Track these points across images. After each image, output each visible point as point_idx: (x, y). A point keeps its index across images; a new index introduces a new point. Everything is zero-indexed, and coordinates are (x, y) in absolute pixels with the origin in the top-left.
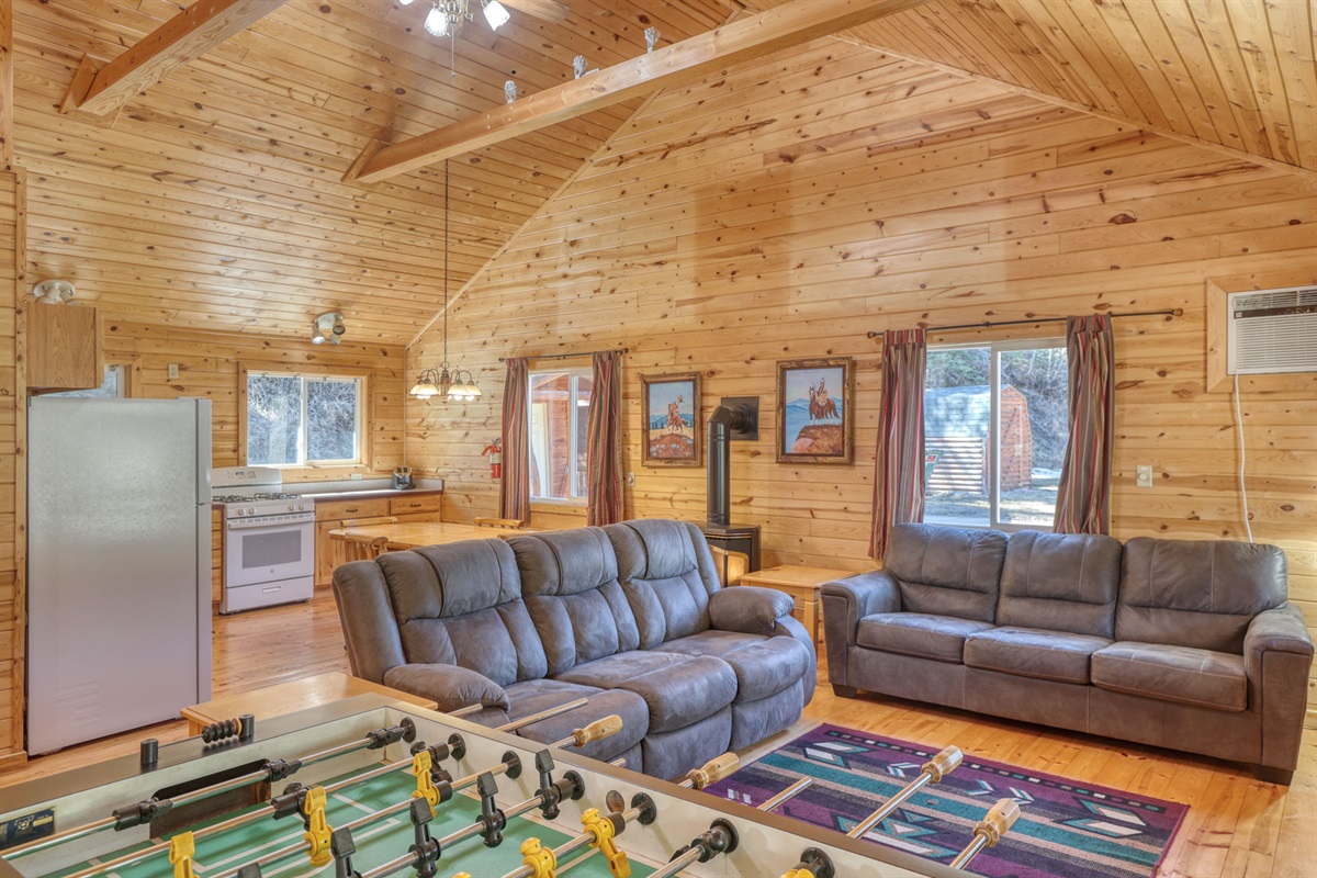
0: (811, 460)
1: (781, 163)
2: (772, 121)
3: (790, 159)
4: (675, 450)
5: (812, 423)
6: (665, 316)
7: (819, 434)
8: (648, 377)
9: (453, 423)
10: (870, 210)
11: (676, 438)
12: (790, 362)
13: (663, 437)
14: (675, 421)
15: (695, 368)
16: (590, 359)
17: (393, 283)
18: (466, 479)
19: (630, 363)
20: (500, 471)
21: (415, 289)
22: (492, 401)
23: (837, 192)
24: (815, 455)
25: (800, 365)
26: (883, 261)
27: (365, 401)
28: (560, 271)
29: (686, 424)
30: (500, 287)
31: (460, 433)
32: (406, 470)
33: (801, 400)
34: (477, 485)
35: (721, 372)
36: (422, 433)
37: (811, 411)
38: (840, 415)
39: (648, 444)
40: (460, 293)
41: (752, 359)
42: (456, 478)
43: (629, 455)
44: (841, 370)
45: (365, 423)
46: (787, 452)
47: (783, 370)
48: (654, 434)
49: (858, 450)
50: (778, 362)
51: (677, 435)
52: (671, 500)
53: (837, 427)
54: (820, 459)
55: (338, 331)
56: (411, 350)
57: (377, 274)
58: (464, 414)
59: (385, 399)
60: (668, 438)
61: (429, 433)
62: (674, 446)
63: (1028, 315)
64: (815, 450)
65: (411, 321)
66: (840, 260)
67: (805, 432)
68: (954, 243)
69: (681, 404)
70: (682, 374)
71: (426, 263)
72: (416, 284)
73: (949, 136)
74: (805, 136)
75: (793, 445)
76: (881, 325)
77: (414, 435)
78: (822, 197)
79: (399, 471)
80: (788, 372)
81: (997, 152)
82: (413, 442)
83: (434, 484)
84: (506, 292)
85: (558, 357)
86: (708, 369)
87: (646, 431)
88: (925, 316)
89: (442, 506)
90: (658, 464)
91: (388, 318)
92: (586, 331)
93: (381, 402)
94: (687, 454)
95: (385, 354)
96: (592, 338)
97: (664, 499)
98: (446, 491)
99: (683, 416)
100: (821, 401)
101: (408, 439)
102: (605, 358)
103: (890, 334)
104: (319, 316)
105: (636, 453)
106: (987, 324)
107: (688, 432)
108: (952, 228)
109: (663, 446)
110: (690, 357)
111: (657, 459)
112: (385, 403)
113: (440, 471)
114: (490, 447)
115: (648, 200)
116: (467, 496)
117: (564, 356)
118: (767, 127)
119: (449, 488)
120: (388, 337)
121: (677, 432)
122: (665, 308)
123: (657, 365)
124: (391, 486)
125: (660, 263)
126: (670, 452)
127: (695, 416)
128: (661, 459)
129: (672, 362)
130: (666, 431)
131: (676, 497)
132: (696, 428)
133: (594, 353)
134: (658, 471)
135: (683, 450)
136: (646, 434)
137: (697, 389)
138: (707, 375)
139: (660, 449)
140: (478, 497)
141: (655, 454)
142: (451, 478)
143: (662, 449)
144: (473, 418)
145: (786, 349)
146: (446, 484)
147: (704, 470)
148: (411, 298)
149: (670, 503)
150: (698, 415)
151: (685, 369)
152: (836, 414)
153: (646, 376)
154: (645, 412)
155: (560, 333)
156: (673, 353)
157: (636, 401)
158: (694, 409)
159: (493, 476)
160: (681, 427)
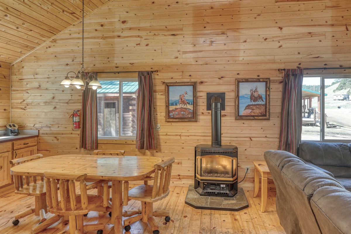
0: (252, 118)
4: (183, 114)
5: (251, 103)
6: (177, 58)
7: (254, 108)
8: (169, 83)
9: (45, 103)
10: (276, 23)
11: (184, 110)
12: (242, 79)
13: (176, 109)
14: (183, 102)
15: (193, 80)
16: (136, 75)
17: (19, 27)
18: (55, 129)
19: (157, 77)
20: (82, 125)
21: (30, 33)
22: (72, 92)
23: (262, 14)
24: (253, 116)
25: (247, 81)
26: (281, 43)
28: (116, 34)
29: (189, 103)
30: (79, 38)
31: (50, 107)
32: (14, 126)
33: (246, 94)
34: (62, 132)
35: (206, 82)
36: (23, 107)
37: (251, 99)
38: (264, 100)
39: (168, 112)
40: (51, 39)
41: (222, 77)
42: (48, 129)
43: (157, 117)
44: (264, 83)
47: (238, 82)
48: (171, 108)
49: (271, 114)
50: (236, 79)
51: (184, 108)
52: (180, 135)
53: (263, 105)
54: (256, 117)
56: (15, 66)
57: (13, 19)
58: (53, 98)
60: (179, 109)
61: (28, 107)
62: (183, 113)
63: (340, 66)
64: (253, 114)
65: (19, 50)
66: (263, 40)
67: (248, 107)
68: (311, 38)
69: (186, 95)
70: (188, 82)
71: (42, 19)
72: (31, 30)
75: (242, 112)
76: (282, 67)
77: (17, 108)
78: (255, 15)
79: (10, 126)
80: (240, 83)
81: (329, 7)
82: (16, 112)
83: (33, 132)
85: (115, 73)
86: (200, 81)
87: (167, 106)
88: (300, 64)
89: (38, 143)
90: (174, 120)
91: (8, 47)
92: (132, 62)
94: (189, 116)
95: (1, 66)
96: (135, 65)
97: (177, 135)
98: (40, 135)
99: (187, 100)
100: (256, 95)
101: (13, 110)
102: (145, 74)
105: (161, 114)
106: (325, 68)
107: (190, 107)
108: (310, 33)
109: (176, 113)
110: (190, 76)
111: (173, 118)
112: (1, 91)
113: (36, 125)
114: (73, 114)
115: (167, 7)
116: (56, 137)
117: (118, 73)
119: (43, 134)
120: (3, 57)
121: (184, 107)
122: (177, 54)
123: (172, 78)
124: (5, 135)
125: (174, 35)
126: (181, 115)
127: (194, 100)
128: (176, 118)
129: (181, 77)
130: (178, 106)
131: (182, 134)
132: (195, 105)
133: (139, 72)
134: (173, 123)
135: (188, 114)
136: (167, 108)
137: (195, 89)
138: (199, 83)
139: (175, 114)
140: (63, 137)
141: (173, 116)
142: (45, 129)
143: (176, 114)
144: (60, 100)
145: (238, 74)
146: (41, 132)
147: (198, 123)
148: (25, 37)
149: (180, 137)
150: (196, 100)
151: (188, 80)
152: (262, 100)
153: (167, 83)
154: (167, 98)
155: (116, 62)
156: (181, 73)
157: (162, 93)
158: (194, 97)
159: (76, 127)
160: (186, 105)
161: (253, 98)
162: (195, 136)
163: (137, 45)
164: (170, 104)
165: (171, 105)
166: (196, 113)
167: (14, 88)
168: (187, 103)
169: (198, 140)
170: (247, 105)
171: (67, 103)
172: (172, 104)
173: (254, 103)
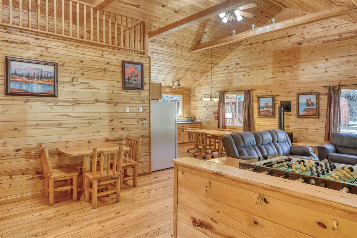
1: (297, 45)
2: (294, 35)
3: (300, 44)
4: (267, 114)
5: (307, 108)
6: (264, 82)
7: (309, 110)
8: (259, 96)
9: (204, 106)
10: (324, 56)
12: (301, 93)
13: (263, 111)
14: (267, 107)
15: (273, 94)
16: (243, 92)
17: (192, 74)
18: (207, 120)
19: (254, 93)
20: (218, 118)
21: (196, 75)
23: (314, 52)
24: (308, 116)
25: (304, 94)
26: (327, 69)
27: (182, 101)
28: (234, 71)
29: (270, 108)
30: (217, 74)
31: (205, 109)
32: (191, 117)
33: (304, 102)
34: (210, 121)
35: (280, 95)
36: (195, 109)
37: (307, 105)
38: (315, 106)
39: (259, 112)
40: (206, 76)
41: (289, 92)
42: (205, 120)
43: (254, 115)
44: (315, 95)
45: (182, 106)
46: (300, 115)
47: (298, 95)
48: (261, 110)
49: (320, 115)
50: (297, 93)
51: (268, 110)
52: (266, 126)
53: (314, 109)
54: (309, 117)
55: (179, 85)
56: (192, 89)
57: (189, 72)
58: (207, 104)
59: (186, 101)
60: (265, 111)
61: (197, 109)
62: (267, 113)
64: (308, 114)
65: (193, 82)
66: (315, 68)
67: (305, 110)
68: (349, 64)
69: (269, 103)
70: (269, 96)
71: (200, 69)
73: (347, 38)
74: (304, 38)
76: (327, 84)
77: (193, 109)
78: (309, 53)
79: (190, 117)
80: (300, 96)
82: (193, 111)
83: (199, 121)
84: (218, 76)
85: (233, 91)
86: (276, 94)
87: (259, 109)
88: (340, 82)
89: (201, 126)
90: (262, 117)
91: (188, 82)
92: (241, 85)
93: (185, 101)
94: (271, 115)
95: (186, 90)
96: (242, 87)
97: (264, 125)
98: (202, 122)
99: (269, 106)
100: (310, 103)
101: (191, 110)
102: (247, 92)
103: (330, 87)
104: (174, 82)
105: (256, 114)
107: (271, 110)
108: (348, 61)
109: (264, 113)
110: (271, 92)
111: (262, 116)
112: (186, 102)
113: (200, 118)
114: (215, 112)
115: (259, 54)
116: (208, 124)
117: (235, 91)
118: (293, 36)
119: (203, 122)
120: (187, 86)
121: (268, 109)
122: (264, 80)
123: (262, 93)
124: (188, 121)
125: (262, 69)
127: (273, 106)
129: (266, 93)
131: (267, 125)
132: (273, 109)
133: (244, 90)
134: (262, 119)
135: (269, 114)
137: (274, 99)
138: (276, 96)
140: (211, 124)
142: (203, 119)
144: (210, 105)
145: (299, 90)
146: (202, 121)
147: (275, 119)
148: (195, 77)
151: (270, 94)
152: (314, 106)
154: (258, 104)
155: (234, 85)
156: (266, 91)
157: (256, 102)
158: (273, 104)
159: (216, 119)
161: (308, 104)
162: (274, 126)
163: (244, 76)
166: (274, 113)
167: (191, 100)
170: (304, 109)
171: (212, 107)
172: (261, 108)
173: (308, 108)
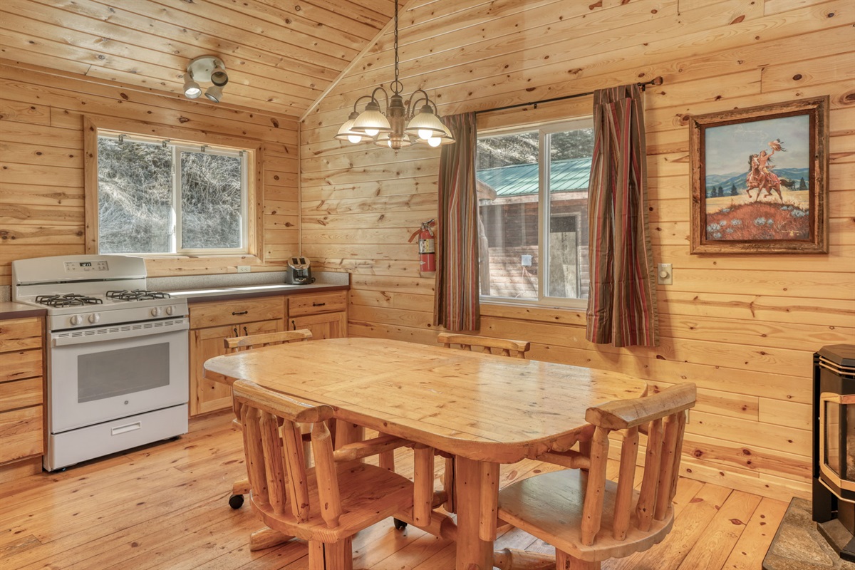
4: (764, 227)
6: (741, 19)
8: (705, 116)
9: (363, 205)
11: (767, 209)
13: (734, 208)
14: (766, 182)
15: (809, 93)
16: (589, 102)
17: (291, 17)
18: (381, 272)
19: (659, 101)
20: (437, 263)
21: (319, 32)
22: (419, 174)
27: (253, 179)
29: (790, 185)
30: (432, 27)
31: (372, 217)
32: (303, 262)
34: (396, 280)
36: (322, 218)
39: (702, 220)
40: (371, 45)
42: (368, 271)
43: (659, 238)
45: (253, 205)
48: (713, 205)
51: (769, 204)
52: (751, 305)
55: (219, 81)
56: (306, 123)
58: (378, 193)
59: (277, 178)
60: (749, 209)
61: (330, 217)
62: (762, 220)
65: (308, 83)
70: (786, 104)
72: (320, 24)
77: (311, 220)
79: (295, 262)
82: (311, 231)
83: (339, 278)
84: (436, 34)
85: (524, 106)
86: (844, 92)
87: (699, 199)
89: (349, 304)
90: (726, 249)
91: (282, 75)
92: (575, 65)
93: (272, 181)
94: (792, 234)
95: (276, 125)
96: (585, 73)
97: (737, 304)
98: (354, 286)
99: (779, 173)
101: (305, 225)
102: (617, 97)
104: (193, 60)
105: (675, 234)
107: (798, 199)
109: (734, 222)
110: (797, 77)
111: (722, 242)
112: (277, 183)
113: (345, 262)
114: (420, 232)
116: (383, 293)
117: (535, 104)
119: (358, 283)
120: (280, 104)
121: (769, 199)
122: (742, 6)
123: (719, 97)
124: (287, 282)
126: (754, 231)
127: (812, 169)
128: (733, 242)
129: (756, 89)
130: (743, 198)
131: (761, 301)
132: (817, 190)
133: (597, 92)
134: (720, 261)
135: (784, 227)
136: (699, 205)
137: (821, 126)
138: (841, 101)
139: (729, 226)
140: (399, 294)
141: (719, 235)
142: (361, 271)
143: (733, 227)
144: (392, 197)
146: (354, 278)
147: (831, 259)
148: (312, 46)
149: (748, 311)
150: (821, 168)
151: (789, 96)
153: (698, 117)
154: (697, 170)
155: (527, 74)
156: (757, 75)
157: (678, 156)
158: (812, 157)
159: (425, 268)
160: (778, 190)
162: (816, 309)
163: (592, 7)
164: (709, 192)
165: (714, 195)
166: (821, 221)
167: (305, 175)
168: (784, 183)
169: (832, 328)
171: (407, 204)
172: (719, 192)
